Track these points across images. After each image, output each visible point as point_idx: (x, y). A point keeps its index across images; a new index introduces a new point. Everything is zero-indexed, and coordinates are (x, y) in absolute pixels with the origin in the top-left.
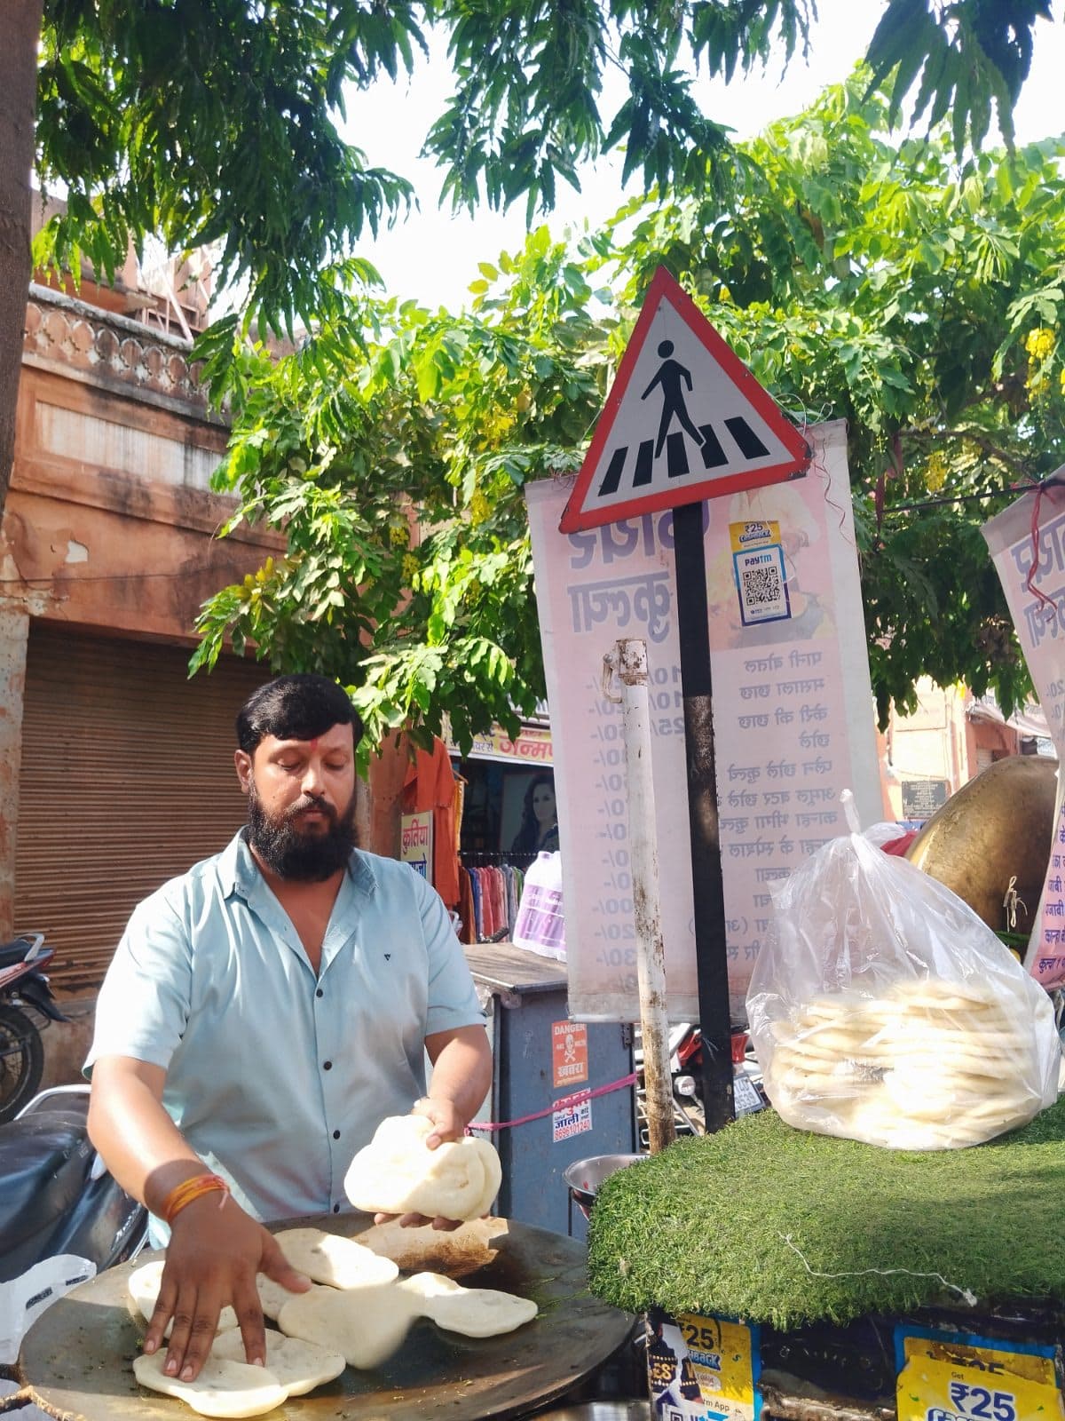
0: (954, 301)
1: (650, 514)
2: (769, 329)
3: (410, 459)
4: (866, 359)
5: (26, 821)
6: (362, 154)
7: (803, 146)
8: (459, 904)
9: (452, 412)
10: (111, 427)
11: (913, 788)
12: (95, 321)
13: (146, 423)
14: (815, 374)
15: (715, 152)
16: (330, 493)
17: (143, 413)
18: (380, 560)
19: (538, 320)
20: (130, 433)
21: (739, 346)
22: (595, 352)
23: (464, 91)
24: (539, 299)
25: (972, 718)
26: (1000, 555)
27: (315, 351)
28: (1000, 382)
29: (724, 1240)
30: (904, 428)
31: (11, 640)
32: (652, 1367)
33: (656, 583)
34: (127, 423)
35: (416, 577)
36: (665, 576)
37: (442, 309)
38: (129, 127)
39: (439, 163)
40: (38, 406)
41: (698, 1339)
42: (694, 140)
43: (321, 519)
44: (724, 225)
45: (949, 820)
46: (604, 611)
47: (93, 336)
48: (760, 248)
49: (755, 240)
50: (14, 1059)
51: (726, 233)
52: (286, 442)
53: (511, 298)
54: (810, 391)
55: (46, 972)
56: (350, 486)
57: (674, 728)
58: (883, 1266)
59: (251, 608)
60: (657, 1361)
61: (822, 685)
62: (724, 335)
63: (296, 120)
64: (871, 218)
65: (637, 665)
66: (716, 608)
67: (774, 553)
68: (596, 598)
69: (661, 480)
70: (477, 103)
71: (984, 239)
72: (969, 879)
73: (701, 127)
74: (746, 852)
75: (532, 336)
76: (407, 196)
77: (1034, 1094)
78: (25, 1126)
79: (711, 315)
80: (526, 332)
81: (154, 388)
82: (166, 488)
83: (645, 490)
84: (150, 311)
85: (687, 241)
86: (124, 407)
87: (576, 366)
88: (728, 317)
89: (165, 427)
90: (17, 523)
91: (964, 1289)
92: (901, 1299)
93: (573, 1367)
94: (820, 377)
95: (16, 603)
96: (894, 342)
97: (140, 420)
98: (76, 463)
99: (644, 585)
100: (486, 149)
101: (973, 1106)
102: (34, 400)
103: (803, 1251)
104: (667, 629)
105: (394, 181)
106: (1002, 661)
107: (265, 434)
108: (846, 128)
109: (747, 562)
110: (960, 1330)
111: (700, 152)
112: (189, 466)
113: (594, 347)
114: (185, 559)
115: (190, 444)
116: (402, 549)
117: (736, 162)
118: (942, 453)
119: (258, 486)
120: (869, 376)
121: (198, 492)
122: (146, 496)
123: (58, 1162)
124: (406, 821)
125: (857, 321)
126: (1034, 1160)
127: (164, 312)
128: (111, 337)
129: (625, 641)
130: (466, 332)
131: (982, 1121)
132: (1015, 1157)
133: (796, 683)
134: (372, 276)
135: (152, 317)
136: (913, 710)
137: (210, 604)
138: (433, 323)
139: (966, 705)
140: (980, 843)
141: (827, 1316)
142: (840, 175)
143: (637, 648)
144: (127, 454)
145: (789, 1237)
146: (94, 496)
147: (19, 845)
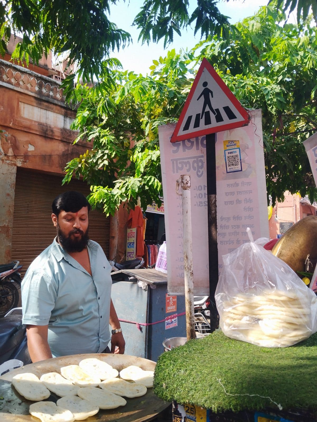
0: (300, 74)
1: (198, 137)
2: (241, 83)
3: (130, 121)
4: (271, 92)
5: (15, 228)
6: (115, 25)
7: (253, 25)
8: (144, 255)
9: (144, 107)
10: (42, 110)
11: (283, 224)
12: (37, 77)
13: (52, 109)
14: (256, 97)
15: (224, 25)
16: (106, 130)
17: (51, 106)
18: (120, 151)
19: (170, 78)
20: (48, 112)
21: (232, 87)
22: (187, 88)
23: (146, 5)
24: (171, 72)
25: (302, 204)
26: (309, 151)
27: (99, 87)
28: (313, 100)
29: (198, 379)
30: (283, 114)
31: (11, 174)
32: (174, 419)
33: (199, 159)
34: (47, 109)
35: (131, 157)
36: (202, 157)
37: (140, 75)
38: (42, 15)
39: (138, 28)
40: (20, 103)
41: (189, 411)
42: (217, 21)
43: (103, 138)
44: (229, 50)
45: (288, 236)
46: (182, 166)
47: (37, 82)
48: (240, 57)
49: (238, 55)
50: (10, 298)
51: (229, 52)
52: (93, 115)
53: (162, 71)
54: (254, 102)
55: (20, 272)
56: (113, 129)
57: (203, 204)
58: (251, 393)
59: (82, 165)
60: (176, 417)
61: (251, 192)
62: (226, 84)
63: (95, 14)
64: (274, 48)
65: (187, 183)
66: (218, 167)
67: (238, 150)
68: (180, 163)
69: (202, 126)
70: (150, 9)
71: (309, 55)
72: (294, 255)
73: (220, 16)
74: (225, 243)
75: (168, 83)
76: (128, 38)
77: (310, 330)
78: (6, 319)
79: (223, 78)
80: (166, 82)
81: (55, 98)
82: (58, 129)
83: (197, 129)
84: (56, 75)
85: (217, 55)
86: (46, 104)
87: (181, 93)
88: (229, 78)
89: (58, 110)
90: (13, 138)
91: (278, 404)
92: (256, 405)
93: (155, 411)
94: (257, 97)
95: (13, 162)
96: (280, 87)
97: (51, 108)
98: (31, 121)
99: (196, 159)
100: (153, 23)
101: (288, 333)
102: (19, 101)
103: (224, 385)
104: (202, 173)
105: (125, 33)
106: (311, 186)
107: (88, 112)
108: (268, 20)
109: (229, 153)
110: (277, 416)
111: (219, 24)
112: (65, 122)
113: (187, 87)
114: (64, 150)
115: (66, 116)
116: (128, 148)
117: (230, 28)
118: (295, 122)
119: (84, 128)
120: (272, 97)
121: (68, 130)
122: (52, 131)
123: (16, 331)
124: (129, 231)
125: (269, 80)
126: (308, 353)
127: (60, 76)
128: (42, 83)
129: (183, 176)
130: (148, 82)
131: (292, 338)
132: (301, 351)
133: (243, 191)
134: (118, 63)
135: (56, 77)
136: (283, 201)
137: (70, 163)
138: (138, 79)
139: (300, 200)
140: (298, 243)
141: (231, 409)
142: (265, 35)
143: (187, 178)
144: (47, 118)
145: (220, 380)
146: (36, 131)
147: (13, 235)
